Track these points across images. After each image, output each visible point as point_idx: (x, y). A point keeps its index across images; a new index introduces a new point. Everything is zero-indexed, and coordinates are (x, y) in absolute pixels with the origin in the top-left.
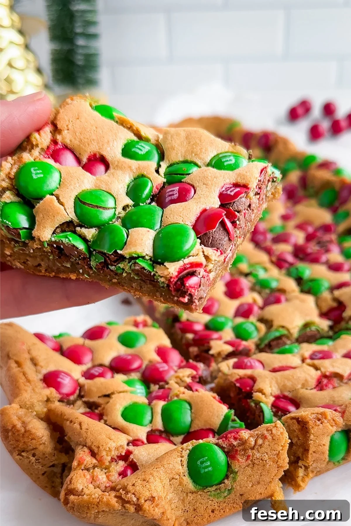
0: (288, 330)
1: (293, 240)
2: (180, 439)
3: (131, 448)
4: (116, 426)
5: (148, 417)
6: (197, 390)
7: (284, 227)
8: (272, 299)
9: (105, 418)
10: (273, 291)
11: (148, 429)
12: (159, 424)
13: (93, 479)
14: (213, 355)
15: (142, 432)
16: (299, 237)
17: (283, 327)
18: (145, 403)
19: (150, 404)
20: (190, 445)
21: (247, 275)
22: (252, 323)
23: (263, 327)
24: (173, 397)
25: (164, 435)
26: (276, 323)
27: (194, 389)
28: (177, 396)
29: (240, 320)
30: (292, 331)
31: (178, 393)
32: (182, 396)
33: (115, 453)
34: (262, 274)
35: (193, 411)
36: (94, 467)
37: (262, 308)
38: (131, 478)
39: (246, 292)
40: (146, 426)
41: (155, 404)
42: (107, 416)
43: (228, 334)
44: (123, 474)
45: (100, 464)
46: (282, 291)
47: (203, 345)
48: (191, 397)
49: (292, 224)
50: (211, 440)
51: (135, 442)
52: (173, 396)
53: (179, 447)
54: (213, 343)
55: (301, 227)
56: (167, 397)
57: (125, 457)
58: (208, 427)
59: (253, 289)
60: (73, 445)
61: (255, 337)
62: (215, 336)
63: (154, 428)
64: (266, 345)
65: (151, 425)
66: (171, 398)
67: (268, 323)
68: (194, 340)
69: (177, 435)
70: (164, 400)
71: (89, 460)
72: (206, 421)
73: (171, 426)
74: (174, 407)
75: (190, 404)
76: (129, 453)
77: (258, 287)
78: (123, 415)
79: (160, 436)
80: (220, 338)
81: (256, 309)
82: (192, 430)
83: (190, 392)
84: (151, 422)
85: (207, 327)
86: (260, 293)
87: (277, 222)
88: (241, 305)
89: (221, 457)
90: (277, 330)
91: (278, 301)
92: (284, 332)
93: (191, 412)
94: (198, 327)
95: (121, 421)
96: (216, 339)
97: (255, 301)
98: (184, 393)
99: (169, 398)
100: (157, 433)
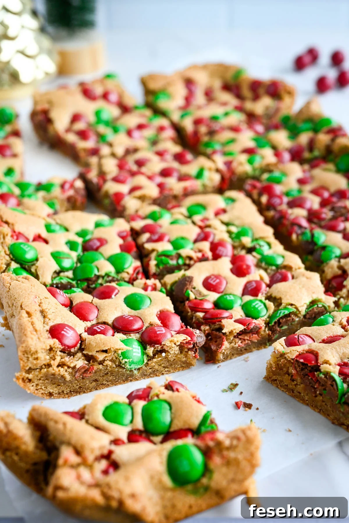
0: (296, 308)
1: (308, 205)
2: (159, 439)
3: (113, 447)
4: (98, 425)
5: (128, 418)
6: (177, 390)
7: (300, 191)
8: (279, 276)
9: (86, 417)
10: (278, 267)
11: (129, 429)
12: (139, 424)
13: (79, 477)
14: (224, 334)
15: (122, 432)
16: (314, 202)
17: (292, 305)
18: (125, 403)
19: (130, 404)
20: (170, 445)
21: (250, 250)
22: (261, 301)
23: (271, 305)
24: (153, 397)
25: (144, 435)
26: (284, 302)
27: (175, 388)
28: (158, 396)
29: (248, 298)
30: (300, 309)
31: (159, 393)
32: (161, 397)
33: (98, 453)
34: (266, 250)
35: (173, 411)
36: (78, 465)
37: (269, 286)
38: (114, 477)
39: (253, 269)
40: (126, 425)
41: (136, 404)
42: (88, 415)
43: (238, 313)
44: (105, 472)
45: (84, 463)
46: (289, 268)
47: (214, 323)
48: (171, 397)
49: (308, 188)
50: (189, 441)
51: (116, 442)
52: (154, 395)
53: (159, 447)
54: (224, 322)
55: (315, 192)
56: (148, 396)
57: (108, 456)
58: (187, 427)
59: (258, 266)
60: (57, 444)
61: (264, 315)
62: (226, 314)
63: (135, 428)
64: (275, 323)
65: (131, 425)
66: (152, 398)
67: (277, 301)
68: (204, 318)
69: (157, 434)
70: (145, 400)
71: (74, 459)
72: (185, 422)
73: (150, 427)
74: (154, 407)
75: (169, 404)
76: (110, 452)
77: (263, 265)
78: (104, 415)
79: (141, 435)
80: (230, 317)
81: (264, 286)
82: (172, 430)
83: (170, 393)
84: (132, 422)
85: (216, 305)
86: (266, 270)
87: (294, 186)
88: (249, 283)
89: (198, 457)
90: (285, 308)
91: (284, 279)
92: (293, 310)
93: (171, 413)
94: (208, 306)
95: (102, 421)
96: (227, 318)
97: (262, 279)
98: (164, 393)
99: (150, 398)
100: (137, 433)
